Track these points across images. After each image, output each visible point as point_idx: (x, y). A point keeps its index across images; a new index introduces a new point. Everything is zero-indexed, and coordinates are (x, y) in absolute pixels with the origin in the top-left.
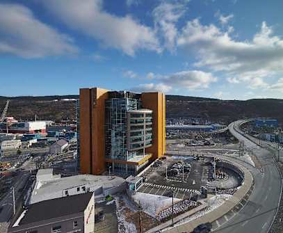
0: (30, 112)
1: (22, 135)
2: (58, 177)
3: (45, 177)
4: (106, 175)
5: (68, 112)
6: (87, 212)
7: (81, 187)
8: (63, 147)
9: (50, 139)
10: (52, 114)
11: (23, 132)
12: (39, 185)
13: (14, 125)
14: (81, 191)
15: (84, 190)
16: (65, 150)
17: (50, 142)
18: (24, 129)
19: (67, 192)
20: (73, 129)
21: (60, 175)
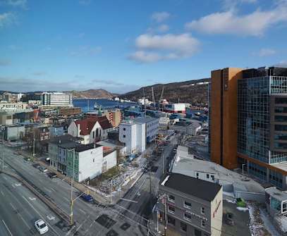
0: (175, 95)
1: (170, 114)
2: (191, 157)
3: (182, 153)
4: (239, 172)
5: (203, 95)
6: (214, 204)
7: (210, 175)
8: (197, 130)
9: (188, 120)
10: (190, 97)
11: (171, 112)
12: (178, 159)
13: (167, 106)
14: (210, 180)
15: (213, 179)
16: (199, 133)
17: (187, 123)
18: (171, 110)
19: (197, 175)
20: (206, 112)
21: (193, 156)
